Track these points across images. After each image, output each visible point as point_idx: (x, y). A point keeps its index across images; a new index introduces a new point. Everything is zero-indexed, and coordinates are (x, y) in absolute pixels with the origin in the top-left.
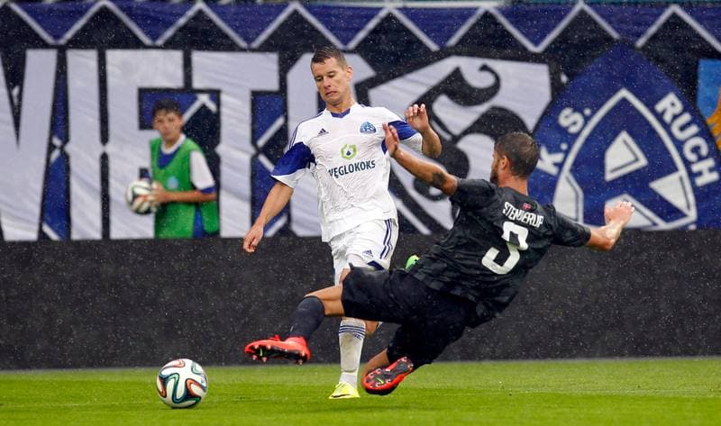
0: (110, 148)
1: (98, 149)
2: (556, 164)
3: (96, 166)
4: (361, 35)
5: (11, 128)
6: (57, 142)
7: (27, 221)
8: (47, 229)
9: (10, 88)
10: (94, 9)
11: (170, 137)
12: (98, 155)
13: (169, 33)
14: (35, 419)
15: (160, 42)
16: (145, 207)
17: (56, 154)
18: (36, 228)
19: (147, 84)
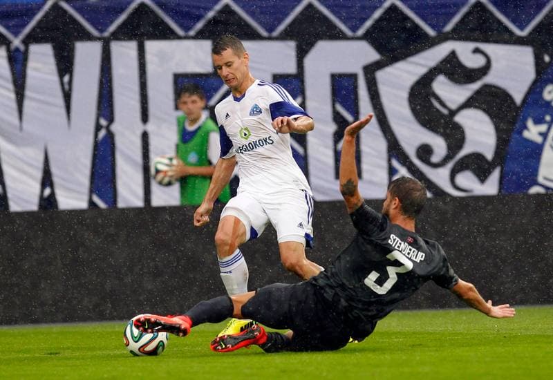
0: (150, 127)
1: (139, 128)
2: (541, 134)
3: (138, 142)
4: (368, 23)
5: (63, 111)
6: (103, 122)
7: (78, 192)
8: (96, 199)
9: (61, 76)
10: (133, 6)
11: (193, 117)
12: (139, 133)
13: (200, 25)
14: (88, 365)
15: (192, 33)
16: (166, 180)
17: (102, 133)
18: (86, 198)
19: (181, 70)
